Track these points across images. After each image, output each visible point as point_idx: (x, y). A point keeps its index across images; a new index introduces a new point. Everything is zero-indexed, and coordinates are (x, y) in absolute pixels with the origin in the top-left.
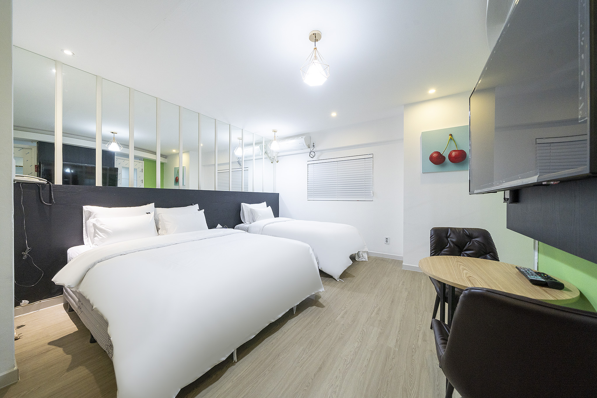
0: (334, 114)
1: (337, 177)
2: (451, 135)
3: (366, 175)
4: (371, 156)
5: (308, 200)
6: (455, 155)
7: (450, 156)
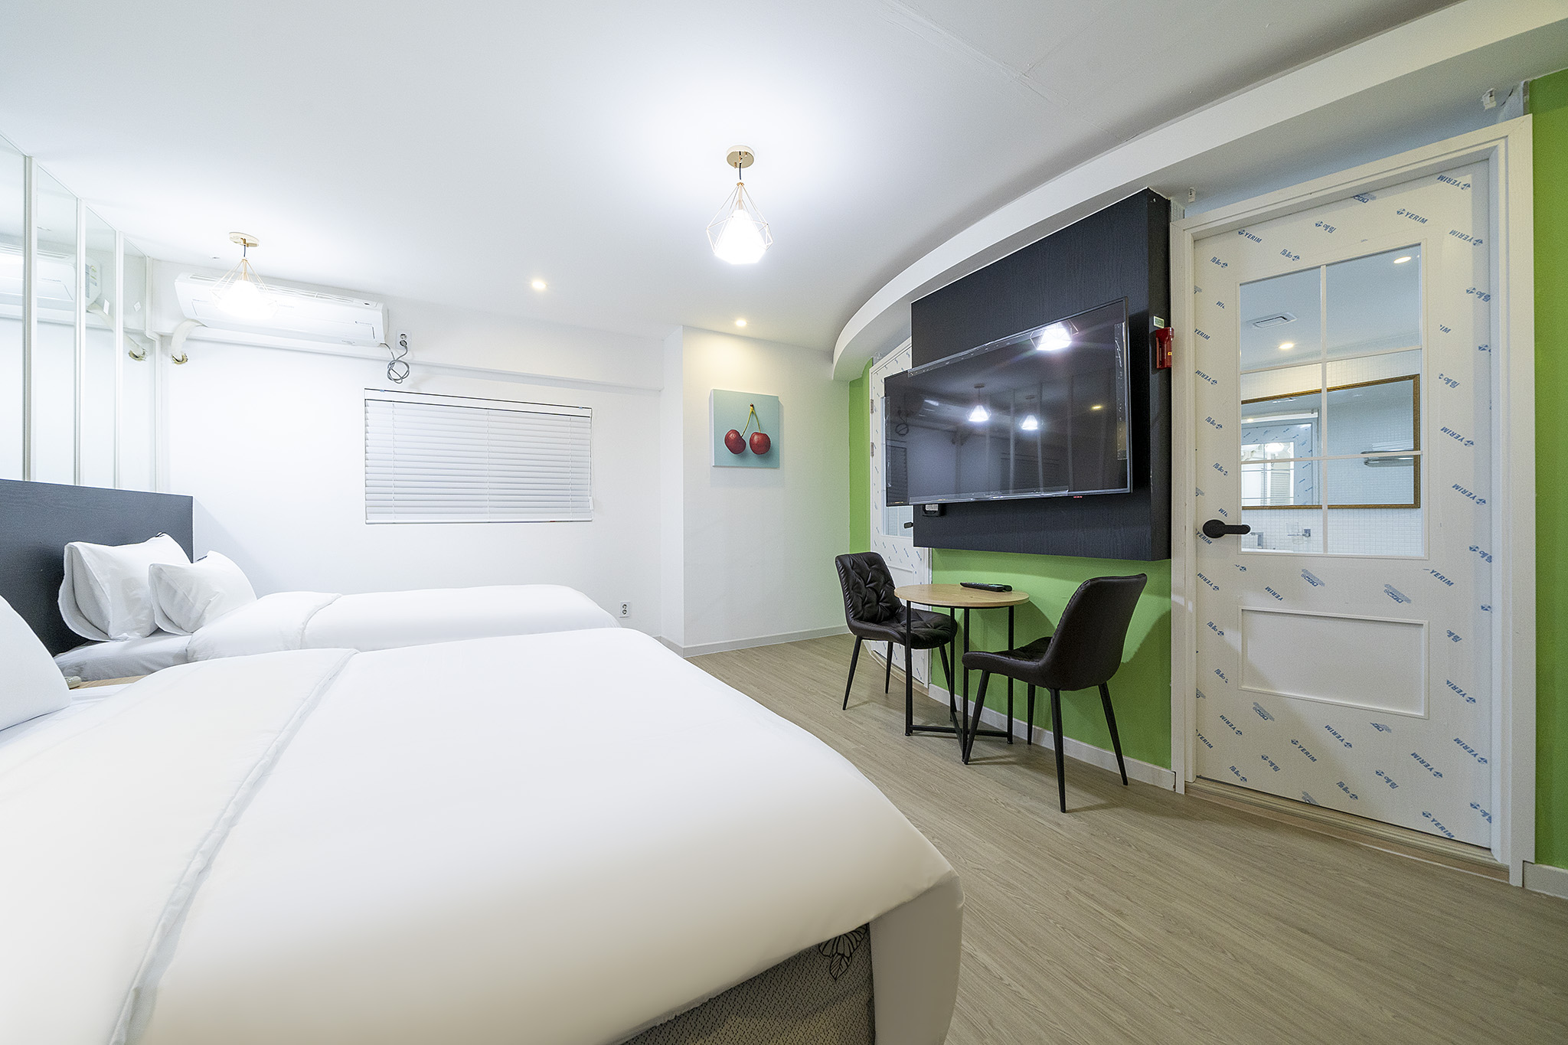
0: (539, 285)
1: (486, 454)
2: (752, 406)
3: (574, 458)
4: (586, 412)
5: (368, 521)
6: (758, 442)
7: (751, 440)
